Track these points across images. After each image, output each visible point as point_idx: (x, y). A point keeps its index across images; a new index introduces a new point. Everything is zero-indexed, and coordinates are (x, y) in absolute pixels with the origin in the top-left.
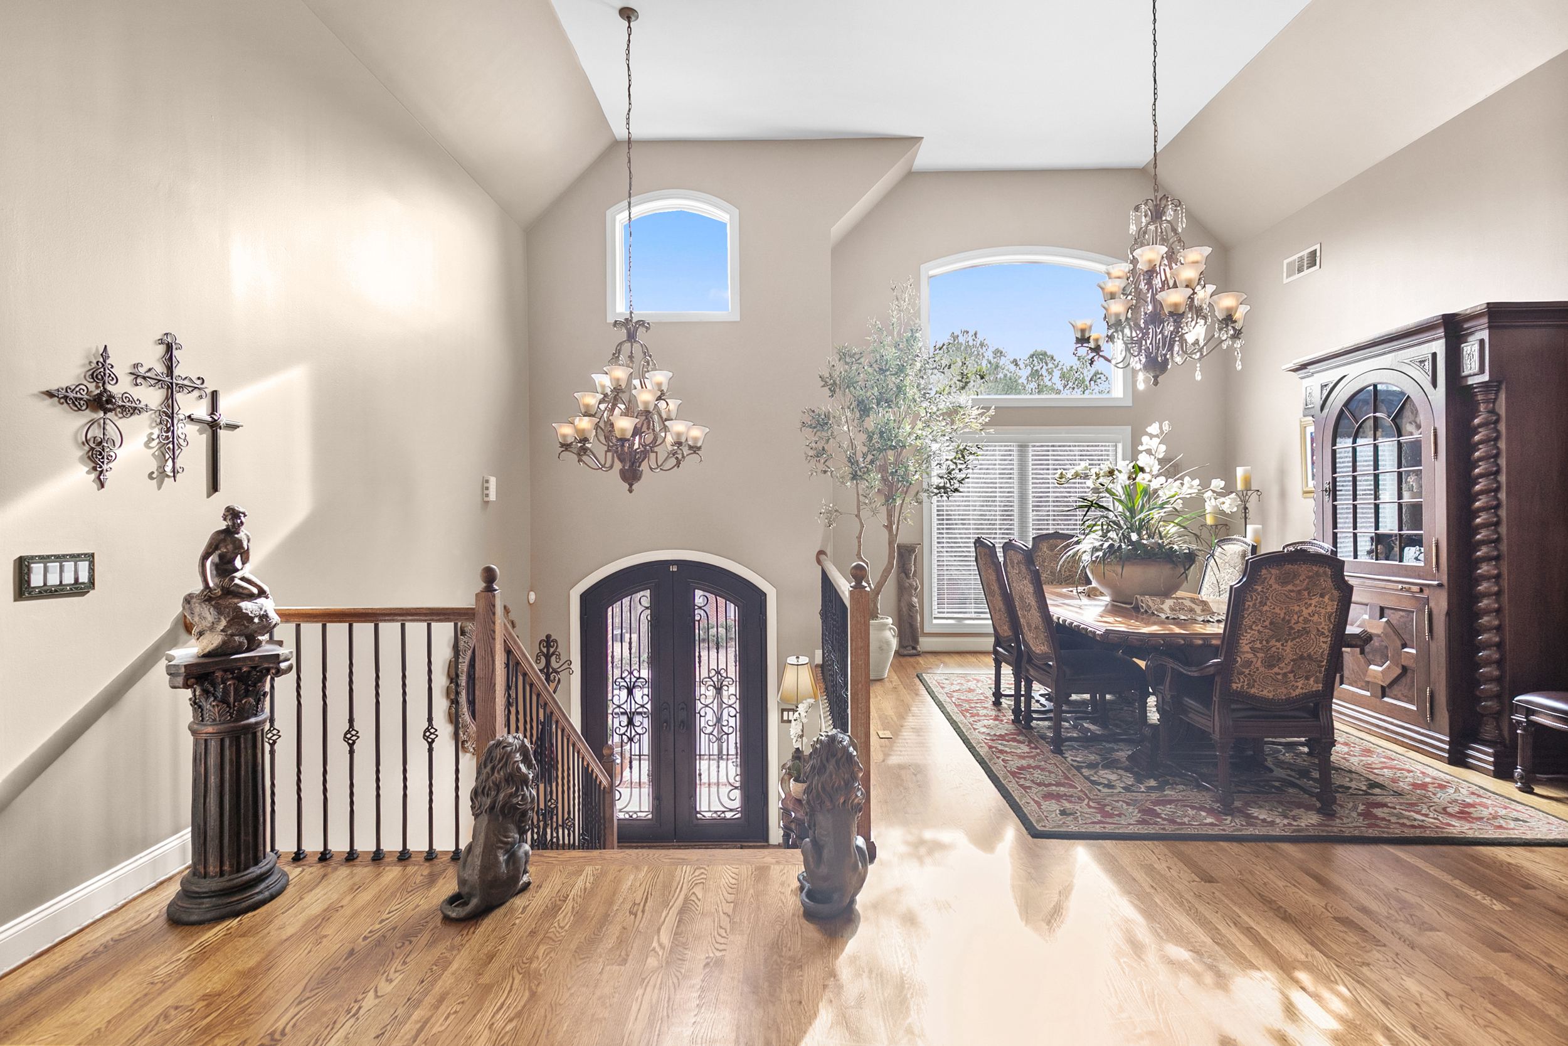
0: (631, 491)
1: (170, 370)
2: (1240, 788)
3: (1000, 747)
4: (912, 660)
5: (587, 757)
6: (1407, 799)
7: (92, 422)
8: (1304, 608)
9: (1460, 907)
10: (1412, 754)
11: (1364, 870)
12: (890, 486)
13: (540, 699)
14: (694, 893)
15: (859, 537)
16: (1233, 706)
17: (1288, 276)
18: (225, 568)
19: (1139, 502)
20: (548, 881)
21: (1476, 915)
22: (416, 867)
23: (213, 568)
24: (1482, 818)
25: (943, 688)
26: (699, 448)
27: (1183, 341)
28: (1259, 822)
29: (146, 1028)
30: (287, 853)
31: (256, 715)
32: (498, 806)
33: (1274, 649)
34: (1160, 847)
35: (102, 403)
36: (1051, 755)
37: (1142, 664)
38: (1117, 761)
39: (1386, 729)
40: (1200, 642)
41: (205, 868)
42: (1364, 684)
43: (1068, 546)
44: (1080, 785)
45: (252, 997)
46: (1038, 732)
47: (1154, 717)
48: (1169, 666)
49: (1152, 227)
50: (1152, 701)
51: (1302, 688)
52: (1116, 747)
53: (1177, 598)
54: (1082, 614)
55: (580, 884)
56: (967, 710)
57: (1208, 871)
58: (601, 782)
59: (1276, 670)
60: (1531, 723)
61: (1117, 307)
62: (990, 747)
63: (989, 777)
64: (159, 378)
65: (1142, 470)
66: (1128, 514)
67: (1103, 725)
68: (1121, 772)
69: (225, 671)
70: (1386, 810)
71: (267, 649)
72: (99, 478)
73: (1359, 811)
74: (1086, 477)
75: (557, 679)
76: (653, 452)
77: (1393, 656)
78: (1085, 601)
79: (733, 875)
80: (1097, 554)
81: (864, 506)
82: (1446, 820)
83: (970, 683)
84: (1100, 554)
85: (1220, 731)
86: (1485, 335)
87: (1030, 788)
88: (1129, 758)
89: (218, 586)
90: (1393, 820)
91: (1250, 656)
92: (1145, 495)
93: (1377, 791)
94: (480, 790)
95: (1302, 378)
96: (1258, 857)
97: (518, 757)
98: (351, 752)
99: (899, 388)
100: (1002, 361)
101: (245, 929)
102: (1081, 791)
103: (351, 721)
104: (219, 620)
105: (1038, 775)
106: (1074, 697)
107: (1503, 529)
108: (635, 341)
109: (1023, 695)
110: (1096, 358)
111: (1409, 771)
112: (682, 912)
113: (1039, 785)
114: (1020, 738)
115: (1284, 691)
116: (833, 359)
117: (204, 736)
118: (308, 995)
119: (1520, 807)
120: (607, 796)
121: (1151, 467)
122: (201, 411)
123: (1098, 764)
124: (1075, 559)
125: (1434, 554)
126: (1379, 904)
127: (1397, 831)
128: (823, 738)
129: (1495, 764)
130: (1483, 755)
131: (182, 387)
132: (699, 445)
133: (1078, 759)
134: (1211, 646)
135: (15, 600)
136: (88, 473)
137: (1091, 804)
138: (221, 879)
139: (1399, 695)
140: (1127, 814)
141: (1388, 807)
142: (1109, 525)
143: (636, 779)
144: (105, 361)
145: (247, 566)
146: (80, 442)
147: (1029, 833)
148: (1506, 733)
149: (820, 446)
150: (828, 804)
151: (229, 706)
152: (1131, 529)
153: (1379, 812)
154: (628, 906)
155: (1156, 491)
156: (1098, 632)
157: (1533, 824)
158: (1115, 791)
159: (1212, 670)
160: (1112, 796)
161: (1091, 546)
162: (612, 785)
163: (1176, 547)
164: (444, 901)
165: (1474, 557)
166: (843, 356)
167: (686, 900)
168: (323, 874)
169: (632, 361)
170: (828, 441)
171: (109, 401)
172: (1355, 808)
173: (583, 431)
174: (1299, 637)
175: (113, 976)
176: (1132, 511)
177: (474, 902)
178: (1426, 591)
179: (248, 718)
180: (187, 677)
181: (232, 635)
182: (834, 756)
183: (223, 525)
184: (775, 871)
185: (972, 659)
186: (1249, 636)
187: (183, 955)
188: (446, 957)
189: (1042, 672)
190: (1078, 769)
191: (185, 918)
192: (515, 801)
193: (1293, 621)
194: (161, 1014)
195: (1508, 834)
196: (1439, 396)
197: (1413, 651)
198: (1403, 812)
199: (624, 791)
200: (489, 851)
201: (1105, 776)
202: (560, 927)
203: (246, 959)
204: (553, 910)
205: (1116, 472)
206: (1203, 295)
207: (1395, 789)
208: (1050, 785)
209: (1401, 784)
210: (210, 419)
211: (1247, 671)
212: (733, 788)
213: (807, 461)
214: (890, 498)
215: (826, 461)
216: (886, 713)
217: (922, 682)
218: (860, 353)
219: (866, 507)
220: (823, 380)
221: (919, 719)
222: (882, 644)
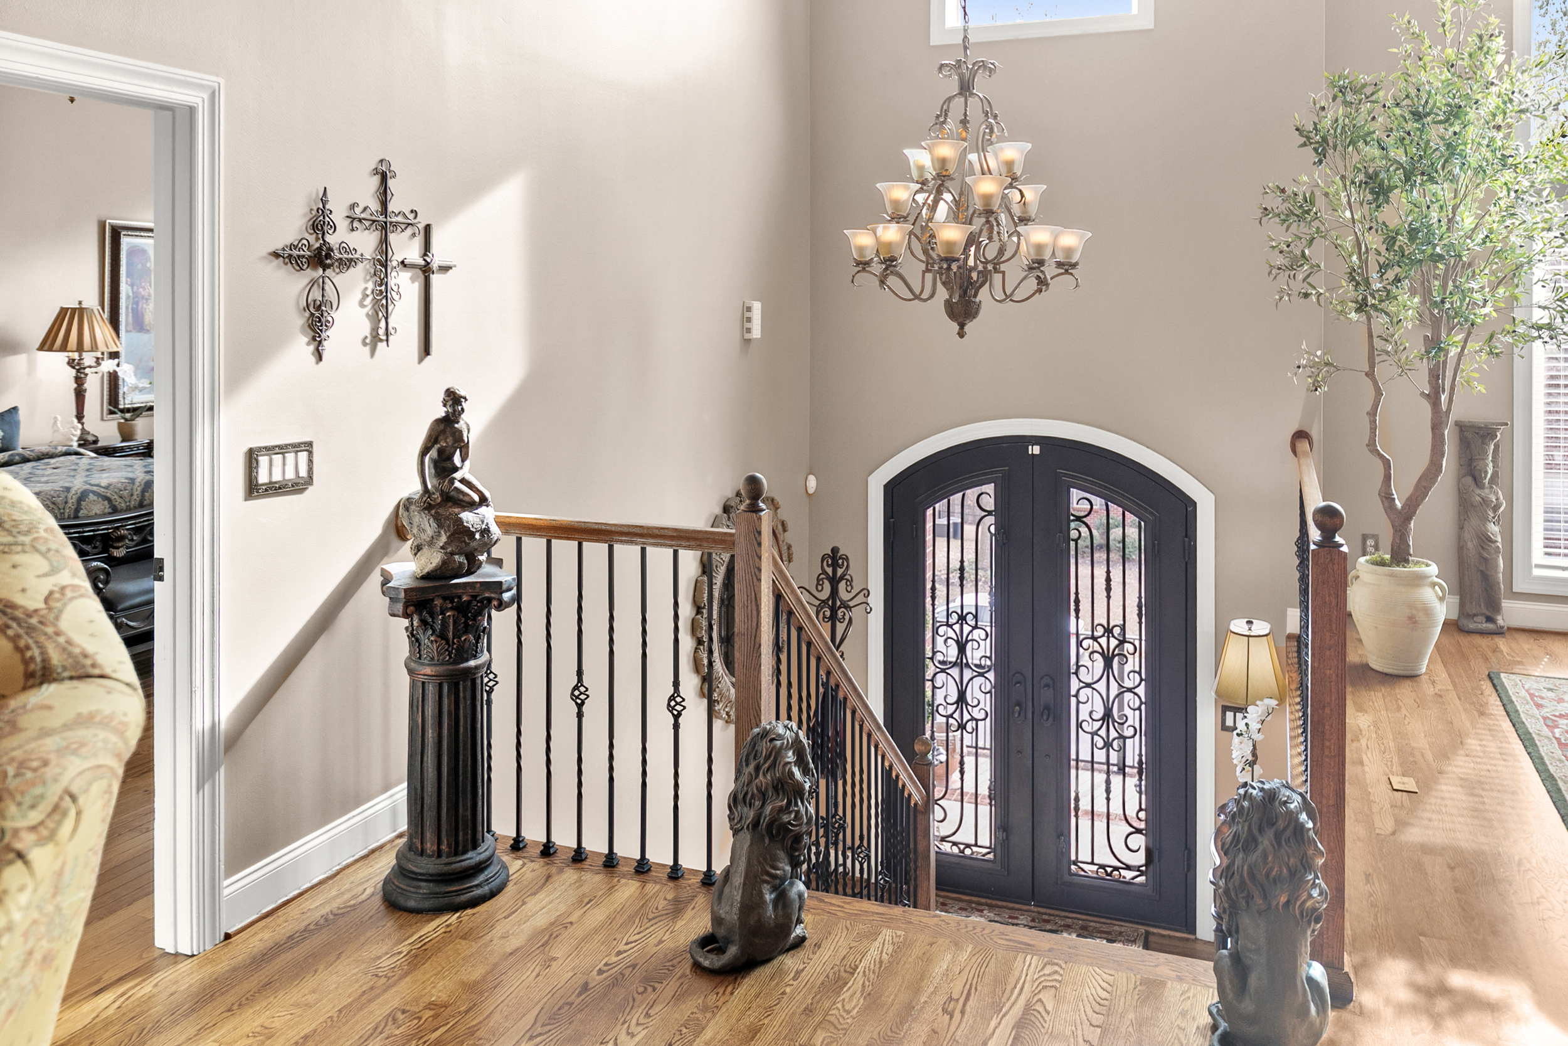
0: (961, 335)
1: (384, 204)
4: (1483, 642)
5: (890, 756)
7: (313, 282)
12: (1436, 323)
13: (822, 664)
14: (1040, 1000)
15: (1373, 413)
18: (444, 468)
20: (830, 940)
22: (658, 887)
23: (432, 466)
25: (1539, 706)
26: (1074, 266)
29: (376, 1028)
30: (505, 837)
31: (475, 657)
32: (764, 823)
35: (321, 258)
41: (422, 843)
45: (482, 1018)
55: (873, 953)
58: (910, 795)
64: (374, 218)
69: (445, 598)
71: (487, 573)
72: (318, 350)
75: (847, 618)
76: (996, 270)
79: (1105, 985)
81: (1384, 357)
89: (436, 489)
94: (740, 797)
97: (790, 756)
98: (580, 715)
101: (466, 930)
103: (580, 673)
104: (439, 535)
108: (972, 94)
112: (1020, 1025)
116: (1322, 96)
117: (422, 678)
118: (539, 1030)
120: (919, 817)
122: (413, 254)
128: (1254, 792)
131: (395, 225)
132: (1074, 261)
135: (246, 500)
136: (308, 344)
138: (438, 861)
143: (969, 787)
144: (324, 207)
145: (467, 463)
146: (302, 308)
149: (1296, 249)
150: (1259, 901)
151: (448, 643)
154: (941, 999)
162: (929, 802)
164: (693, 942)
166: (1342, 91)
167: (1028, 1008)
168: (545, 873)
169: (966, 129)
170: (1311, 241)
171: (328, 256)
173: (889, 245)
175: (338, 958)
177: (733, 950)
179: (467, 660)
180: (406, 606)
181: (452, 554)
182: (1272, 823)
183: (441, 412)
184: (1173, 991)
187: (404, 948)
188: (698, 1019)
191: (402, 901)
192: (786, 818)
194: (389, 1015)
199: (951, 806)
200: (752, 883)
202: (845, 1010)
203: (470, 969)
204: (835, 983)
210: (423, 263)
212: (1133, 830)
213: (1272, 277)
214: (1434, 345)
215: (1308, 276)
216: (1413, 744)
217: (1497, 691)
218: (1376, 85)
219: (1388, 358)
220: (1301, 135)
221: (1479, 763)
222: (1414, 612)
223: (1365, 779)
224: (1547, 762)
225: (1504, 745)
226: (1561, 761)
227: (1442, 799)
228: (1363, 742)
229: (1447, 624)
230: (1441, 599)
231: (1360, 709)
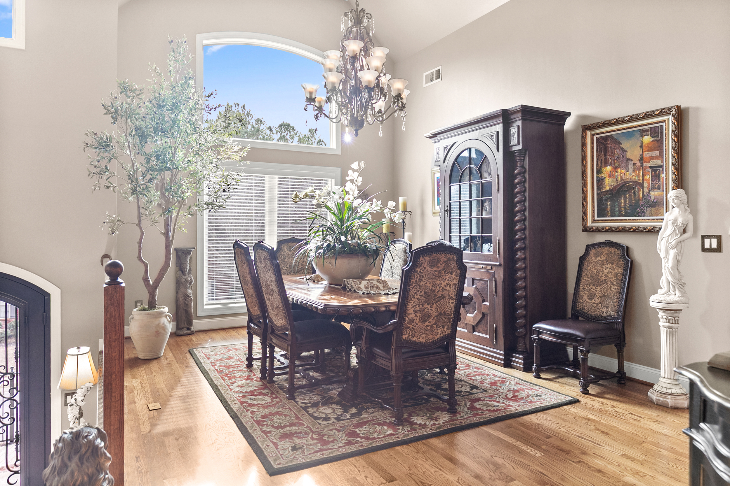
2: (405, 404)
3: (250, 402)
4: (186, 338)
6: (489, 393)
8: (442, 282)
9: (522, 460)
10: (488, 364)
11: (474, 447)
12: (167, 201)
15: (140, 243)
16: (403, 351)
17: (426, 83)
19: (346, 215)
21: (530, 464)
24: (523, 398)
25: (209, 358)
27: (373, 109)
28: (417, 426)
33: (426, 310)
34: (359, 461)
36: (286, 401)
37: (347, 326)
38: (331, 398)
39: (475, 351)
40: (383, 309)
42: (464, 325)
43: (300, 246)
44: (307, 421)
46: (278, 384)
47: (354, 361)
48: (365, 327)
49: (354, 30)
50: (354, 351)
51: (441, 334)
52: (331, 387)
53: (369, 280)
54: (309, 295)
56: (226, 375)
57: (391, 473)
59: (427, 323)
60: (540, 339)
61: (334, 78)
62: (242, 403)
63: (239, 429)
65: (347, 193)
66: (339, 223)
67: (322, 372)
68: (334, 406)
70: (480, 403)
73: (468, 406)
74: (313, 197)
77: (478, 307)
78: (311, 285)
80: (320, 251)
81: (145, 217)
82: (508, 403)
83: (230, 353)
84: (322, 251)
85: (396, 368)
86: (520, 123)
87: (270, 432)
88: (340, 394)
90: (485, 408)
91: (413, 316)
92: (350, 210)
93: (475, 391)
95: (434, 143)
96: (418, 453)
99: (174, 122)
100: (262, 127)
102: (308, 427)
105: (277, 420)
106: (304, 354)
107: (527, 232)
109: (268, 357)
110: (319, 115)
111: (488, 375)
113: (277, 428)
114: (265, 391)
115: (431, 337)
116: (116, 91)
119: (537, 388)
121: (353, 191)
123: (319, 402)
124: (306, 255)
125: (497, 247)
126: (485, 469)
127: (487, 416)
129: (524, 364)
130: (518, 360)
133: (305, 401)
134: (390, 311)
137: (314, 436)
139: (481, 330)
140: (338, 440)
141: (481, 400)
142: (327, 231)
147: (268, 473)
148: (528, 346)
149: (103, 164)
152: (341, 233)
153: (477, 405)
155: (356, 208)
156: (320, 307)
157: (544, 397)
158: (330, 422)
159: (391, 328)
160: (328, 426)
161: (315, 245)
163: (368, 245)
165: (515, 248)
166: (124, 89)
170: (110, 160)
172: (466, 404)
174: (439, 301)
176: (342, 221)
178: (494, 268)
185: (233, 333)
186: (413, 302)
189: (281, 339)
190: (305, 409)
193: (437, 291)
195: (535, 405)
196: (500, 156)
197: (487, 304)
198: (488, 402)
201: (323, 411)
205: (332, 194)
206: (384, 80)
207: (483, 388)
208: (286, 426)
209: (485, 384)
211: (411, 326)
212: (13, 473)
213: (90, 177)
214: (167, 210)
215: (109, 178)
216: (158, 387)
217: (192, 356)
218: (141, 90)
219: (146, 217)
220: (105, 108)
221: (187, 388)
222: (158, 329)
223: (136, 409)
224: (214, 380)
225: (196, 377)
226: (219, 378)
227: (172, 408)
228: (135, 392)
229: (171, 334)
230: (169, 322)
231: (134, 377)
